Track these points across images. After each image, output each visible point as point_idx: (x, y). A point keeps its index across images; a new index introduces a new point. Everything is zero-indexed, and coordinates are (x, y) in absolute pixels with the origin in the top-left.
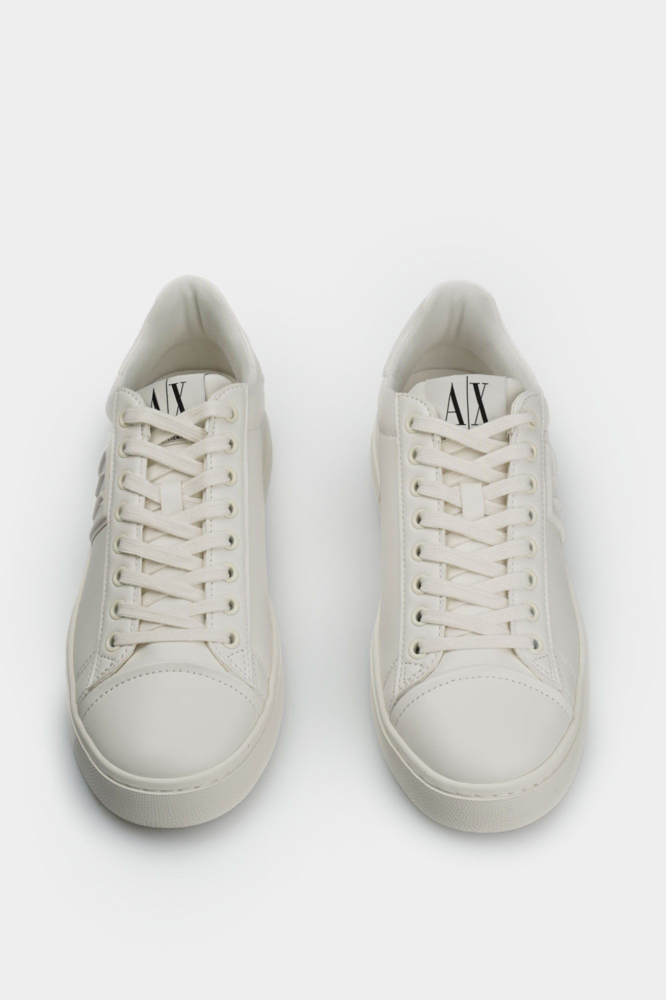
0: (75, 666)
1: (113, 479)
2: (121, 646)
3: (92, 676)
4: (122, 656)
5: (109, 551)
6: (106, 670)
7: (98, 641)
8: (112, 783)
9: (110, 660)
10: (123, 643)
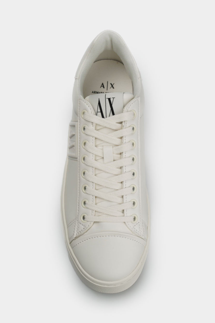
0: (67, 222)
1: (79, 144)
2: (88, 221)
3: (76, 232)
4: (89, 226)
5: (79, 177)
6: (82, 230)
7: (77, 215)
8: (87, 280)
9: (83, 226)
10: (88, 220)
